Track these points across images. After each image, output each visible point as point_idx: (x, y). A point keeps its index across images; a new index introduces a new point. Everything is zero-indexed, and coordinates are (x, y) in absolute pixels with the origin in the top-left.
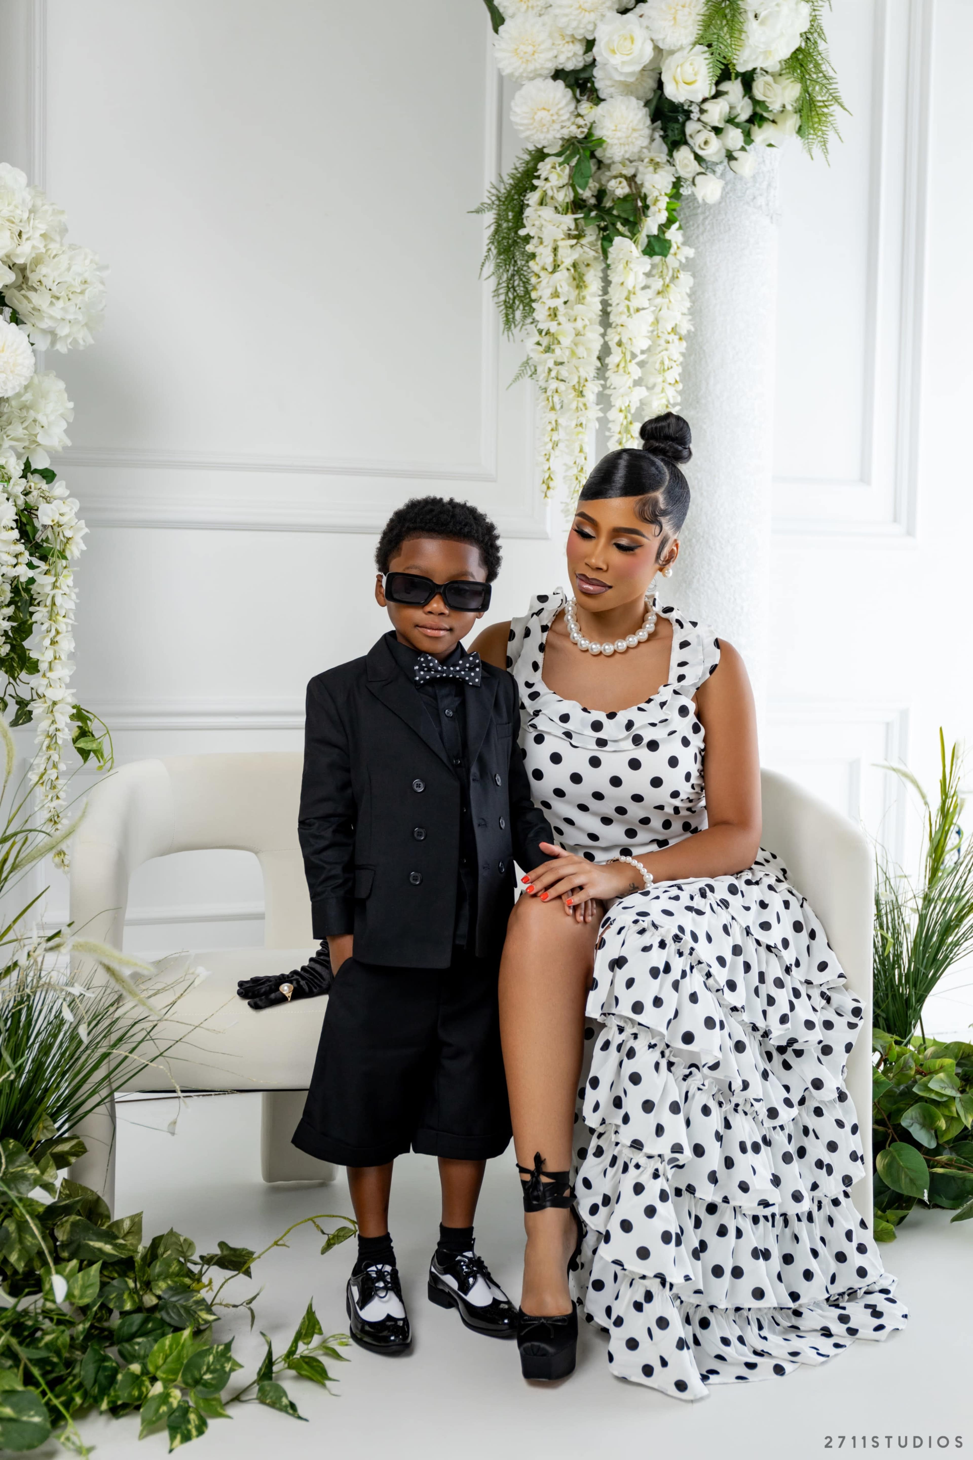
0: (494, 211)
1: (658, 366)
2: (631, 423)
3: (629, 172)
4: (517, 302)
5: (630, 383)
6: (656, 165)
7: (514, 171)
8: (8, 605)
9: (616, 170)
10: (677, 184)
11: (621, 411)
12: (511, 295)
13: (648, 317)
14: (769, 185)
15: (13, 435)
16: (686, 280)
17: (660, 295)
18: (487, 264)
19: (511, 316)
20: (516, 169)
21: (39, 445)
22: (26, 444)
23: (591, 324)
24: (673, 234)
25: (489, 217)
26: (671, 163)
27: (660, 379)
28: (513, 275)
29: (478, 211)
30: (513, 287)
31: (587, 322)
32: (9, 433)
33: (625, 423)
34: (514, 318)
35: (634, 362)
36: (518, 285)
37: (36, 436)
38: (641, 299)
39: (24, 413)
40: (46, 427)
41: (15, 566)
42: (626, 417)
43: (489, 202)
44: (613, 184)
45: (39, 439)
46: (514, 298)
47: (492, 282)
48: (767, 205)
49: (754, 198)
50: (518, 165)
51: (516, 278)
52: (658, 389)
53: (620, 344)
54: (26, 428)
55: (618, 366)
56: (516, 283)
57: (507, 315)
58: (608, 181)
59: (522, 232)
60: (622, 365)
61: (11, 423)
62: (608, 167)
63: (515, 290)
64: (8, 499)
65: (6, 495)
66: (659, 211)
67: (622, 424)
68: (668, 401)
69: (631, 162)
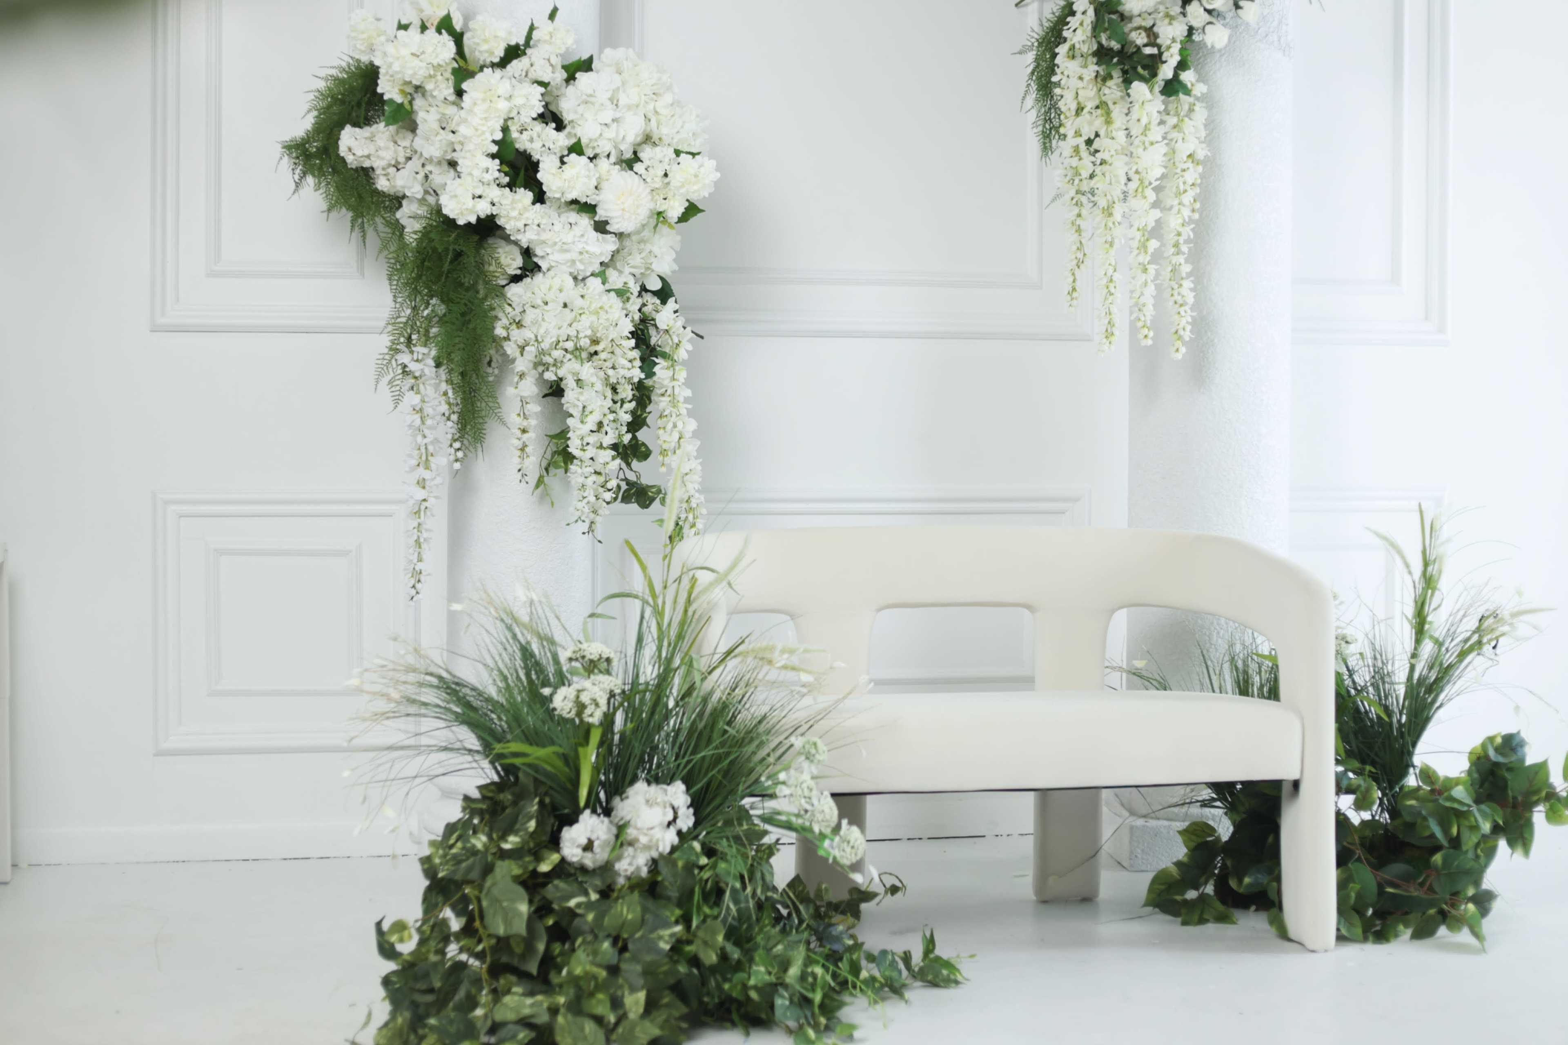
0: (1035, 53)
1: (1174, 190)
2: (1147, 240)
3: (1148, 23)
4: (1053, 133)
5: (1147, 206)
6: (1171, 18)
7: (1052, 16)
8: (630, 402)
9: (1137, 22)
10: (1191, 30)
11: (1138, 230)
12: (1047, 126)
13: (1162, 149)
14: (1280, 22)
15: (632, 263)
16: (1201, 113)
17: (1176, 129)
18: (1028, 97)
19: (1048, 145)
20: (1053, 13)
21: (653, 271)
22: (643, 271)
23: (1117, 154)
24: (1187, 77)
25: (1030, 57)
26: (1184, 14)
27: (1176, 202)
28: (1050, 109)
29: (1020, 53)
30: (1050, 119)
31: (1113, 153)
32: (629, 262)
33: (1142, 240)
34: (1051, 147)
35: (1150, 187)
36: (1054, 117)
37: (651, 264)
38: (1156, 133)
39: (642, 246)
40: (659, 256)
41: (629, 369)
42: (1143, 235)
43: (1030, 44)
44: (1134, 35)
45: (653, 267)
46: (1051, 129)
47: (1033, 114)
48: (1279, 40)
49: (1267, 35)
50: (1055, 10)
51: (1053, 111)
52: (1175, 210)
53: (1137, 172)
54: (642, 258)
55: (1136, 191)
56: (1052, 116)
57: (1044, 143)
58: (1131, 31)
59: (1054, 79)
60: (1140, 190)
61: (630, 254)
62: (1130, 19)
63: (1051, 122)
64: (626, 315)
65: (625, 312)
66: (1172, 56)
67: (1140, 241)
68: (1184, 221)
69: (1150, 14)
